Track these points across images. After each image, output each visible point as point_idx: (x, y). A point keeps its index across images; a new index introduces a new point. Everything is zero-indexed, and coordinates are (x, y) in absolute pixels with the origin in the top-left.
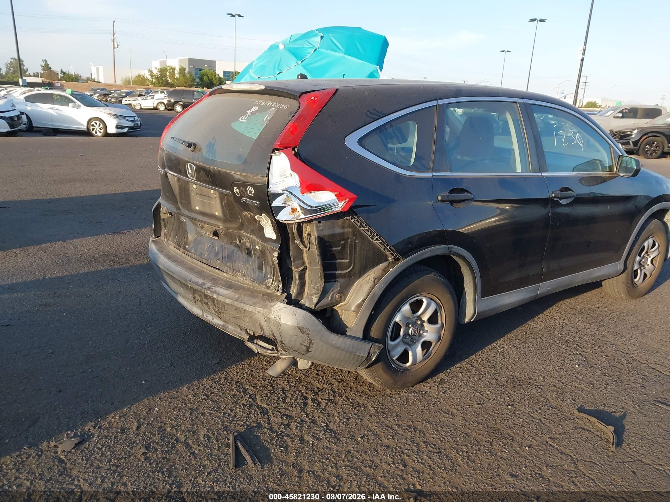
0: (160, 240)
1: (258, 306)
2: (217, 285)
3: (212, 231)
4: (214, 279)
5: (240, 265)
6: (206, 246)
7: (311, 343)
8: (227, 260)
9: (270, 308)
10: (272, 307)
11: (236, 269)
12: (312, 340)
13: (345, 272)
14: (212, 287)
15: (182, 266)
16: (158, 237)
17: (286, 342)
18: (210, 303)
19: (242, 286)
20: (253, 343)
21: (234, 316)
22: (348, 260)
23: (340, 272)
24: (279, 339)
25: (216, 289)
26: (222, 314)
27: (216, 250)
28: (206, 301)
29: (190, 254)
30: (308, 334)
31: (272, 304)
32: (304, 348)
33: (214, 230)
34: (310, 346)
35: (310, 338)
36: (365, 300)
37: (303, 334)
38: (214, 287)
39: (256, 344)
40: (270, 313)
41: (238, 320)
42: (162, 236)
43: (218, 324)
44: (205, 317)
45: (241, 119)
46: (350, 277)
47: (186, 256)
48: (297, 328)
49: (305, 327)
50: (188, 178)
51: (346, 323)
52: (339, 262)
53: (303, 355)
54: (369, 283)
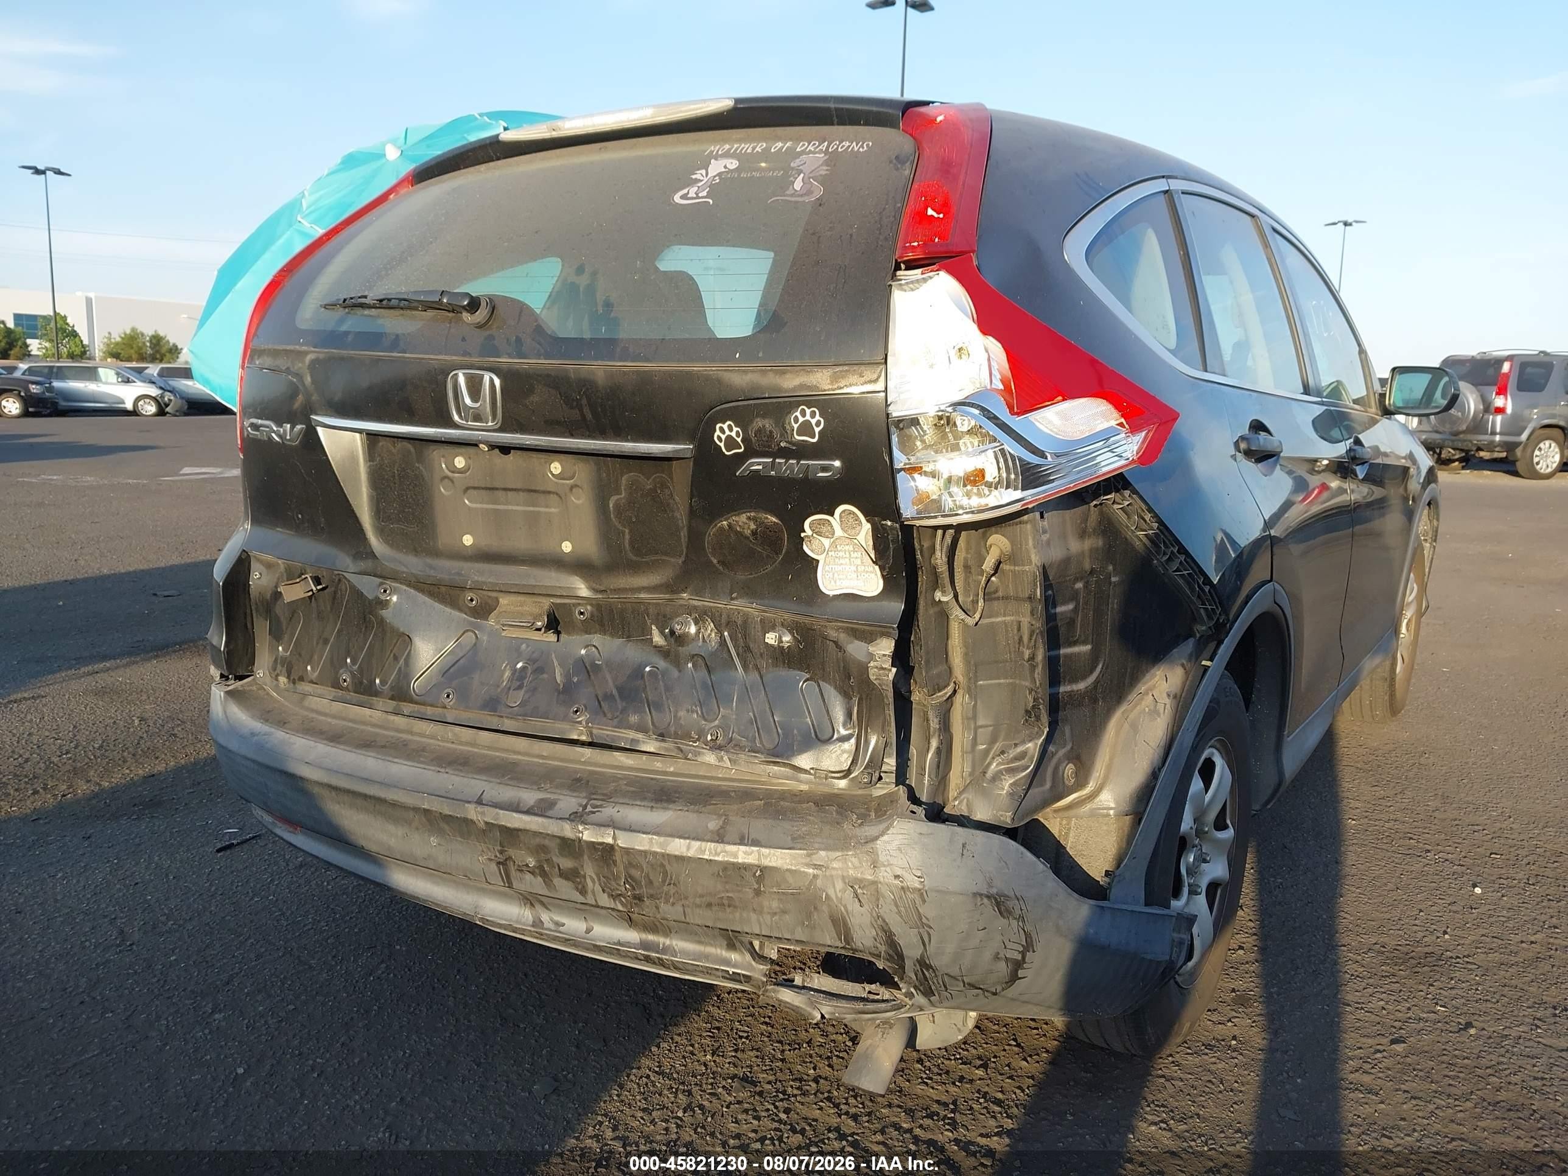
0: (254, 688)
1: (816, 845)
2: (607, 798)
3: (541, 615)
4: (579, 780)
5: (682, 714)
6: (507, 674)
7: (1029, 946)
8: (620, 705)
9: (870, 845)
10: (877, 838)
11: (672, 729)
12: (1034, 936)
13: (1081, 686)
14: (589, 809)
15: (408, 757)
16: (240, 678)
17: (940, 961)
18: (589, 870)
19: (708, 787)
20: (789, 983)
21: (709, 899)
22: (1089, 647)
23: (1068, 688)
24: (912, 952)
25: (609, 811)
26: (647, 902)
27: (559, 679)
28: (566, 863)
29: (429, 711)
30: (1021, 918)
31: (870, 830)
32: (1003, 969)
33: (546, 607)
34: (1024, 958)
35: (1028, 928)
36: (1160, 769)
37: (1005, 921)
38: (601, 806)
39: (804, 987)
40: (875, 865)
41: (728, 910)
42: (260, 673)
43: (619, 943)
44: (552, 926)
45: (682, 197)
46: (1095, 701)
47: (411, 721)
48: (985, 900)
49: (1012, 894)
50: (456, 426)
51: (1080, 861)
52: (1066, 656)
53: (995, 994)
54: (1159, 715)
